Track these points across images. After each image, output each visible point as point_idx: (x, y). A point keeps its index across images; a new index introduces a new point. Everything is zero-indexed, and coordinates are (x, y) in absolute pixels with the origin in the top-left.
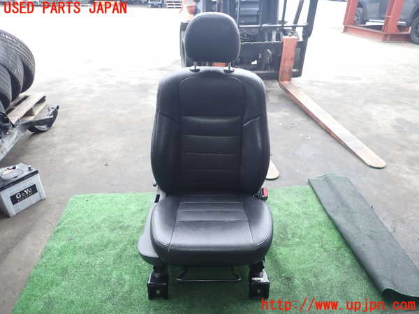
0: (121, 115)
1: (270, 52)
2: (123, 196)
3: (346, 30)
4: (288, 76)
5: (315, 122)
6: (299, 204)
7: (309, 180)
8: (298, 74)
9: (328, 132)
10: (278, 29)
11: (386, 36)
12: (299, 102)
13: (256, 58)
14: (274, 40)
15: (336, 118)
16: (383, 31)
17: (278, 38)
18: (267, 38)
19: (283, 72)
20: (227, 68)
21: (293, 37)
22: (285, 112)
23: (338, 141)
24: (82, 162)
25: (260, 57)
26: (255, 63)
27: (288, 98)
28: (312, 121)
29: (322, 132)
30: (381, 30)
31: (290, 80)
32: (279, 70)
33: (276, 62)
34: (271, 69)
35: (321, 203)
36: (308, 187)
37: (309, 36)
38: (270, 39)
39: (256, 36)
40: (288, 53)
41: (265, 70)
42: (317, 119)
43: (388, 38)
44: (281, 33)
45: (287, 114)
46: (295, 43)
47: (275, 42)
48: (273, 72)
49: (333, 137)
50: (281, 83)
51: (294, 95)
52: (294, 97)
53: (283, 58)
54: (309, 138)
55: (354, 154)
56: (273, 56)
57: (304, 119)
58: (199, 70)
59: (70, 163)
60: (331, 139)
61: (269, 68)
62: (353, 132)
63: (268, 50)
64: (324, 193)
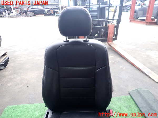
0: (39, 60)
1: (103, 30)
2: (33, 106)
3: (130, 21)
4: (111, 40)
5: (126, 60)
6: (127, 107)
7: (129, 92)
8: (115, 39)
9: (133, 65)
10: (106, 21)
11: (147, 23)
12: (118, 51)
13: (97, 33)
14: (104, 25)
15: (135, 58)
16: (146, 21)
17: (106, 24)
18: (101, 25)
19: (109, 38)
20: (85, 39)
21: (112, 24)
22: (112, 56)
23: (139, 69)
24: (17, 85)
25: (99, 32)
26: (97, 35)
27: (112, 49)
28: (125, 60)
29: (130, 65)
30: (145, 21)
31: (112, 42)
32: (107, 38)
33: (106, 35)
34: (104, 38)
35: (138, 106)
36: (129, 96)
37: (119, 23)
38: (103, 25)
39: (97, 24)
40: (111, 31)
41: (101, 38)
42: (126, 58)
43: (148, 24)
44: (107, 23)
45: (113, 57)
46: (114, 26)
47: (105, 26)
48: (105, 38)
49: (136, 67)
50: (109, 43)
51: (115, 48)
52: (115, 49)
53: (109, 33)
54: (125, 68)
55: (148, 76)
56: (105, 32)
57: (121, 59)
58: (68, 41)
59: (10, 86)
60: (135, 68)
61: (103, 37)
62: (144, 65)
63: (102, 30)
64: (139, 100)
